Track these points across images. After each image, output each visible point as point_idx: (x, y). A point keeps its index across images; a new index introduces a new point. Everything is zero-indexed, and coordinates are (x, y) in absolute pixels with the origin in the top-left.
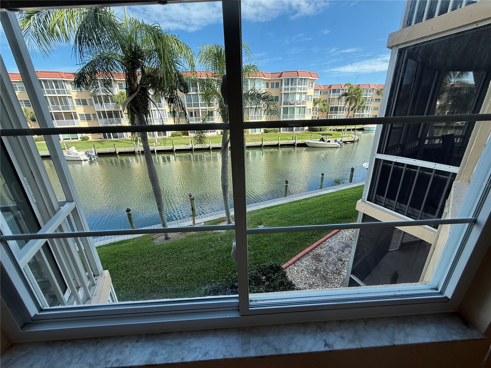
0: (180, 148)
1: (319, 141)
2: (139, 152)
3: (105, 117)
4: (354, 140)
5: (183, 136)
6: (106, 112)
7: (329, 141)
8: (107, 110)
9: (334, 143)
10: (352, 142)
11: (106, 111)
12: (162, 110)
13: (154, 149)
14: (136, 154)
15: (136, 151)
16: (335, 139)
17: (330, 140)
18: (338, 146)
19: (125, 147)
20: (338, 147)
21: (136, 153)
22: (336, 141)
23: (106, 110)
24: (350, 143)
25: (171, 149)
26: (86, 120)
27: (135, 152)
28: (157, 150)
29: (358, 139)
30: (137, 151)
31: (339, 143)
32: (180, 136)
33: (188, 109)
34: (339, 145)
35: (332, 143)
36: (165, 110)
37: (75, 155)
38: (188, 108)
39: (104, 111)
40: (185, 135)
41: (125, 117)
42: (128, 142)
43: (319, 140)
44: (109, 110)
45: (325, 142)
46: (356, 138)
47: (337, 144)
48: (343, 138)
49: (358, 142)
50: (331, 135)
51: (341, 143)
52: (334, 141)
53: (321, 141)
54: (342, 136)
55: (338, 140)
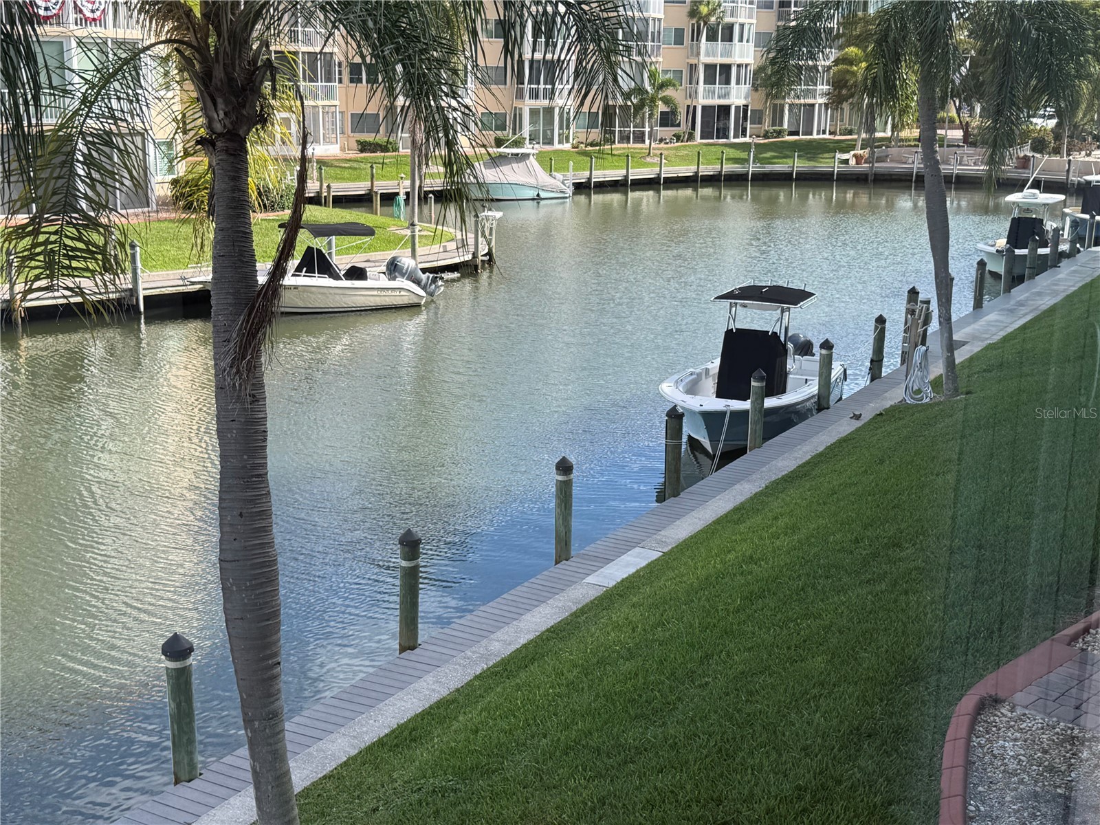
1: (298, 270)
4: (475, 255)
7: (356, 273)
9: (384, 282)
10: (467, 269)
16: (389, 255)
17: (358, 260)
18: (415, 300)
20: (418, 306)
22: (393, 268)
24: (456, 275)
29: (489, 254)
31: (417, 282)
34: (422, 293)
35: (380, 283)
45: (337, 277)
46: (483, 249)
47: (405, 290)
48: (419, 251)
49: (491, 267)
50: (369, 232)
51: (424, 277)
52: (384, 269)
53: (311, 270)
54: (413, 237)
55: (407, 262)
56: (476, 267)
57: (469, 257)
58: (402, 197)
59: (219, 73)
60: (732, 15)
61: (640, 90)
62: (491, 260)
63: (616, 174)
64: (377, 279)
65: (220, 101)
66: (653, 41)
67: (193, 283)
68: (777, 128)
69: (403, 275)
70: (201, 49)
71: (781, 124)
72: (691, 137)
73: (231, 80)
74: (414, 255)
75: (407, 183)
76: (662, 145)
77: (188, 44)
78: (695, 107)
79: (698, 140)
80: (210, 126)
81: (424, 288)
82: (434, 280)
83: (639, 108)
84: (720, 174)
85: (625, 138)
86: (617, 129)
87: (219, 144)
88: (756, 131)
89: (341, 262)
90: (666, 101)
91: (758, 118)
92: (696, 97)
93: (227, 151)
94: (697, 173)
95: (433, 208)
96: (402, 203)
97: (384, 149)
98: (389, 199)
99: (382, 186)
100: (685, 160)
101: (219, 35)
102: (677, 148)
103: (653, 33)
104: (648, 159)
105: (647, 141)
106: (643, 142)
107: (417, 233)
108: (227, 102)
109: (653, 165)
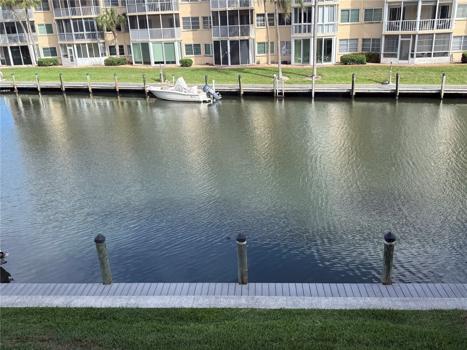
0: (367, 91)
2: (281, 94)
3: (224, 23)
5: (368, 64)
6: (227, 12)
8: (229, 9)
12: (332, 6)
13: (311, 90)
15: (275, 91)
19: (256, 82)
21: (275, 95)
25: (346, 91)
26: (191, 29)
28: (315, 93)
30: (278, 92)
32: (362, 63)
36: (338, 5)
37: (185, 92)
39: (224, 10)
40: (371, 62)
41: (256, 23)
42: (259, 73)
44: (232, 9)
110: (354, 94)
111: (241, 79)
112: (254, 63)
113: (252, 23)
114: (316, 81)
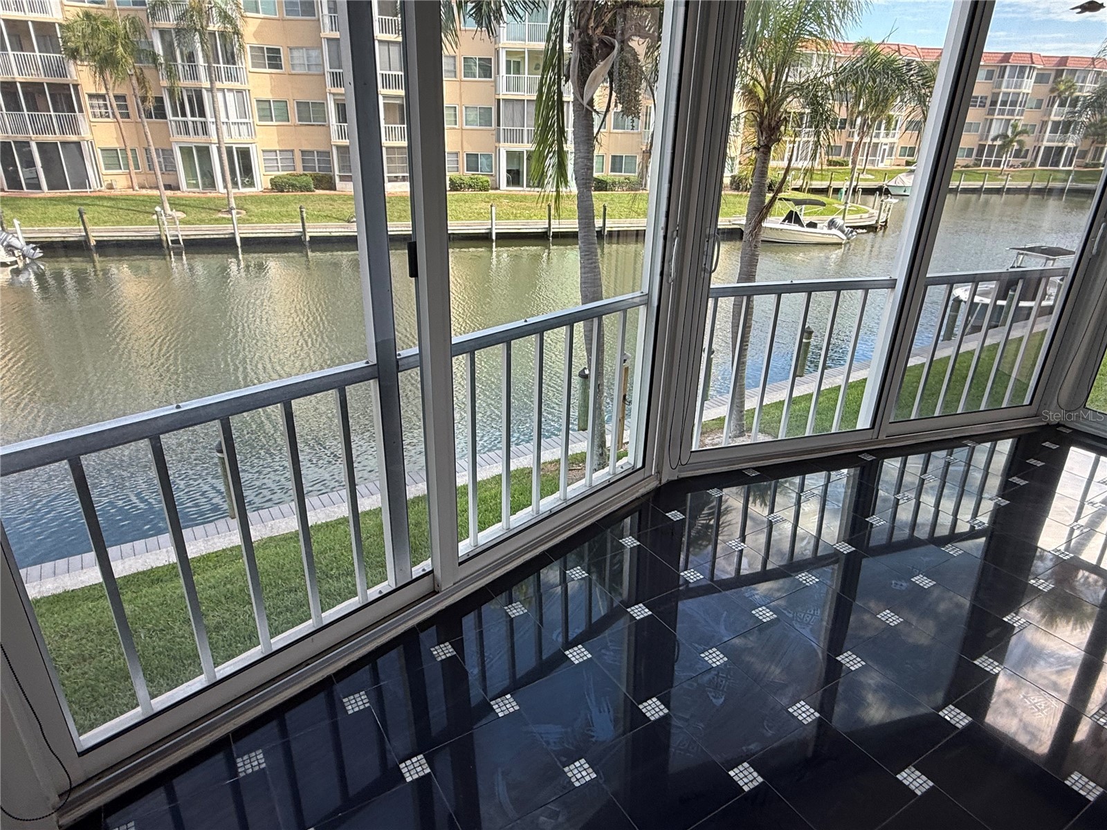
0: (328, 234)
1: (784, 221)
2: (176, 242)
3: (13, 106)
4: (877, 222)
5: (318, 192)
6: (18, 85)
7: (812, 225)
8: (22, 79)
9: (826, 230)
10: (872, 229)
11: (21, 83)
12: (239, 91)
13: (234, 234)
14: (167, 252)
15: (164, 238)
16: (831, 217)
17: (814, 219)
18: (840, 241)
19: (118, 223)
20: (841, 244)
21: (165, 245)
22: (832, 224)
23: (19, 78)
24: (865, 231)
25: (293, 234)
27: (161, 240)
28: (242, 239)
29: (886, 222)
30: (169, 239)
31: (843, 232)
32: (309, 190)
33: (334, 94)
34: (844, 238)
35: (822, 233)
36: (249, 91)
38: (335, 90)
39: (10, 80)
40: (323, 189)
41: (90, 110)
42: (120, 206)
43: (783, 218)
44: (29, 79)
45: (803, 226)
46: (882, 219)
47: (836, 235)
48: (847, 217)
49: (885, 229)
50: (823, 204)
51: (846, 230)
52: (827, 225)
53: (790, 221)
54: (845, 209)
55: (839, 221)
56: (876, 228)
57: (874, 222)
58: (844, 190)
59: (766, 122)
60: (1080, 91)
61: (1004, 136)
62: (886, 225)
63: (976, 184)
64: (822, 228)
65: (764, 133)
66: (1020, 106)
67: (734, 224)
68: (1095, 162)
69: (836, 228)
70: (761, 114)
71: (1099, 159)
72: (1033, 165)
73: (770, 124)
74: (844, 219)
75: (848, 183)
76: (1012, 169)
77: (756, 111)
78: (1040, 147)
79: (1037, 167)
80: (759, 143)
81: (846, 235)
82: (852, 232)
83: (1002, 147)
84: (1046, 188)
85: (987, 164)
86: (984, 158)
87: (761, 150)
88: (1078, 164)
89: (805, 219)
90: (1020, 142)
91: (1083, 155)
92: (1042, 141)
93: (763, 152)
94: (1030, 187)
95: (860, 196)
96: (844, 193)
97: (841, 164)
98: (837, 191)
99: (835, 184)
100: (1024, 179)
101: (769, 107)
102: (1021, 171)
103: (1021, 102)
104: (1000, 177)
105: (1002, 166)
106: (999, 166)
107: (848, 208)
108: (767, 133)
109: (1002, 180)
110: (308, 239)
111: (85, 217)
112: (101, 186)
113: (81, 110)
114: (238, 219)
